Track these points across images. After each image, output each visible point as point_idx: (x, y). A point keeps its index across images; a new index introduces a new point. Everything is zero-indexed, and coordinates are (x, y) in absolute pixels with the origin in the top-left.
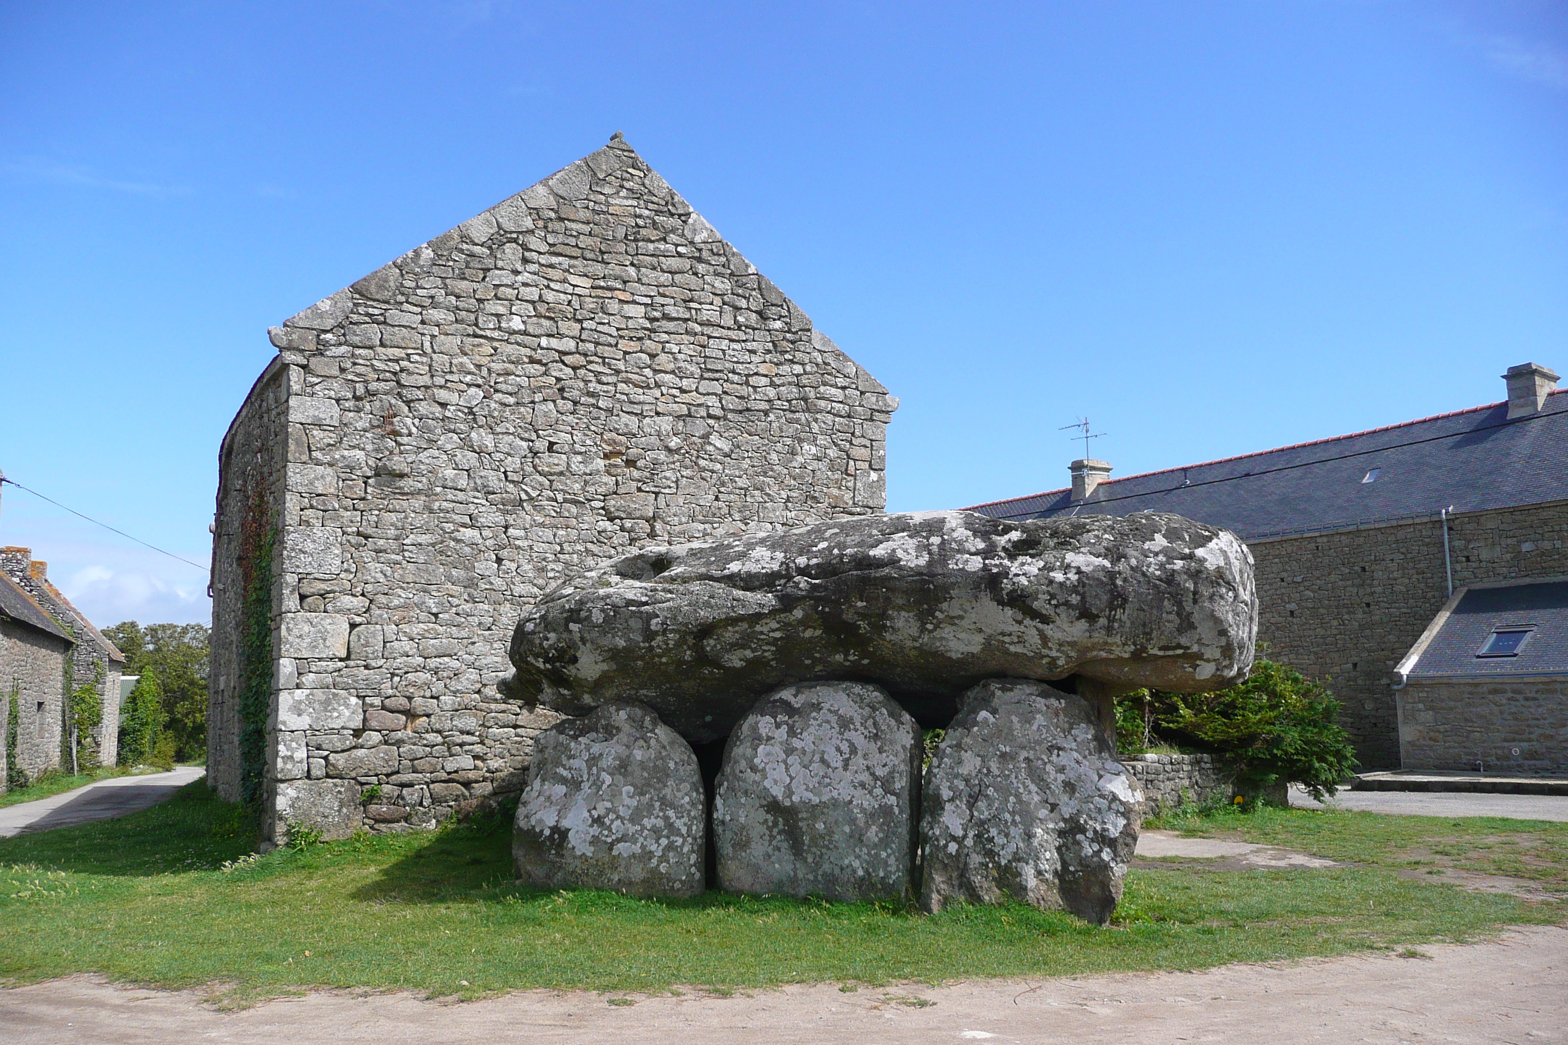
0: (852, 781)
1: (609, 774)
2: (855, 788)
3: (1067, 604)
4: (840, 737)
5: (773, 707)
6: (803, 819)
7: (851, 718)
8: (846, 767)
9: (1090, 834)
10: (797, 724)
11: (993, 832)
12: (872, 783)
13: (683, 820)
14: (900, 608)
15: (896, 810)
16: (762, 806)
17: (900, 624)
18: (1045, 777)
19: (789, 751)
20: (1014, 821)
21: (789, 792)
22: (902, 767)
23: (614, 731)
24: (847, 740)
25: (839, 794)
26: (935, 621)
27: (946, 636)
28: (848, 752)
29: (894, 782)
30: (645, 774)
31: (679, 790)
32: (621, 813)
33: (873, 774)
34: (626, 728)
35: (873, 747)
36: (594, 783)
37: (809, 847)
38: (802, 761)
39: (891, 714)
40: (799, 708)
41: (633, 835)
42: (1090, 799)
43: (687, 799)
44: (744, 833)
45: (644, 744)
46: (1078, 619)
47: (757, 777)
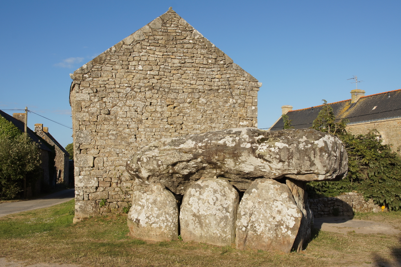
0: (216, 209)
1: (151, 204)
2: (217, 210)
3: (275, 158)
4: (213, 195)
5: (196, 186)
6: (203, 219)
7: (217, 190)
8: (214, 204)
9: (285, 226)
10: (202, 191)
11: (256, 225)
12: (222, 209)
13: (171, 218)
14: (228, 158)
15: (229, 217)
16: (191, 215)
17: (228, 163)
18: (272, 209)
19: (199, 199)
20: (262, 222)
21: (199, 211)
22: (232, 205)
23: (153, 192)
24: (215, 196)
25: (212, 212)
26: (238, 162)
27: (243, 166)
28: (215, 200)
29: (229, 209)
30: (161, 205)
31: (170, 209)
32: (154, 216)
33: (223, 206)
34: (156, 191)
35: (223, 198)
36: (147, 207)
37: (205, 227)
38: (203, 202)
39: (229, 189)
40: (202, 187)
41: (157, 222)
42: (285, 216)
43: (172, 212)
44: (187, 222)
45: (161, 196)
46: (279, 162)
47: (190, 207)
